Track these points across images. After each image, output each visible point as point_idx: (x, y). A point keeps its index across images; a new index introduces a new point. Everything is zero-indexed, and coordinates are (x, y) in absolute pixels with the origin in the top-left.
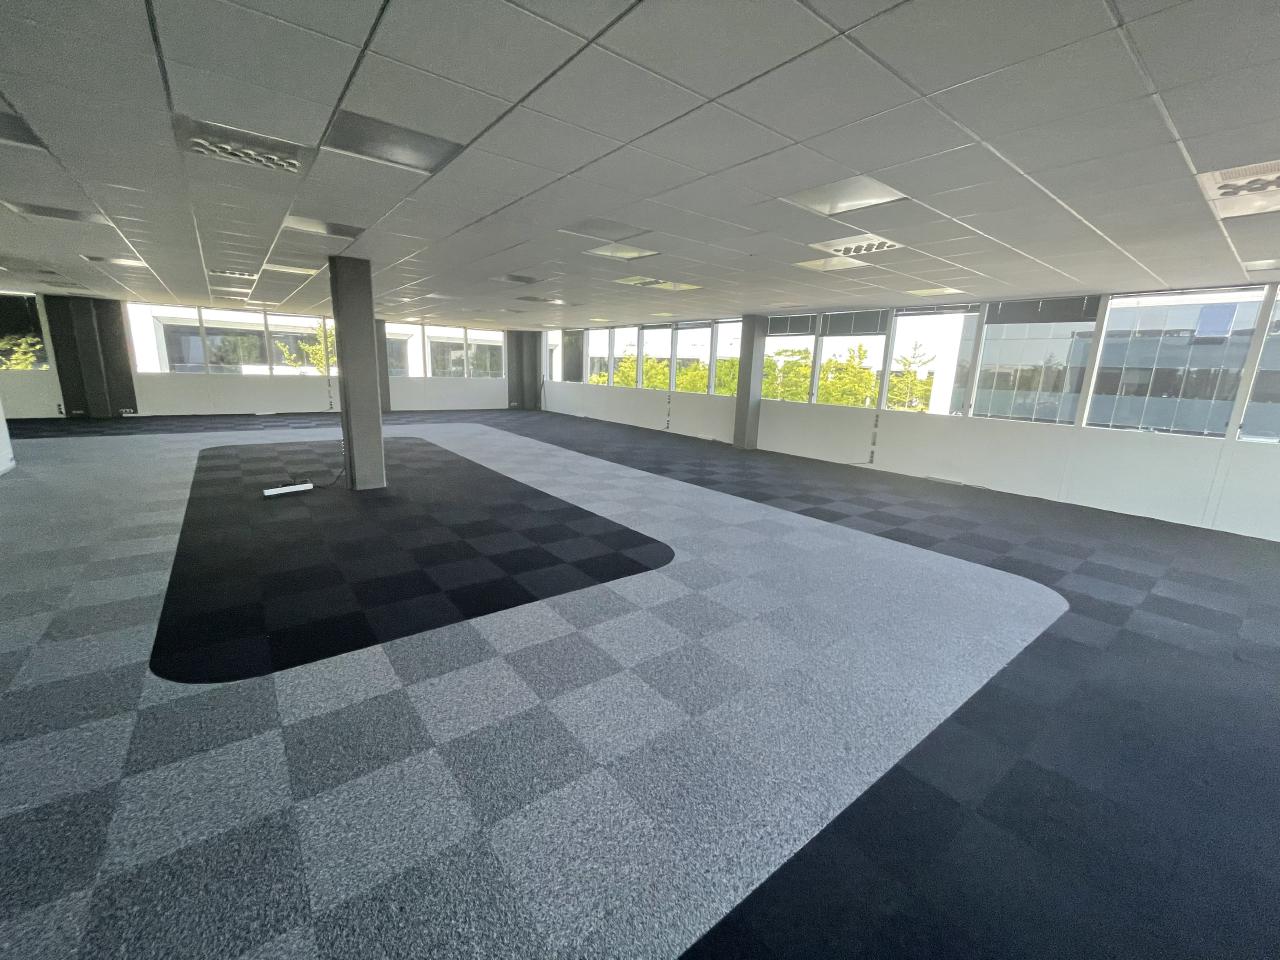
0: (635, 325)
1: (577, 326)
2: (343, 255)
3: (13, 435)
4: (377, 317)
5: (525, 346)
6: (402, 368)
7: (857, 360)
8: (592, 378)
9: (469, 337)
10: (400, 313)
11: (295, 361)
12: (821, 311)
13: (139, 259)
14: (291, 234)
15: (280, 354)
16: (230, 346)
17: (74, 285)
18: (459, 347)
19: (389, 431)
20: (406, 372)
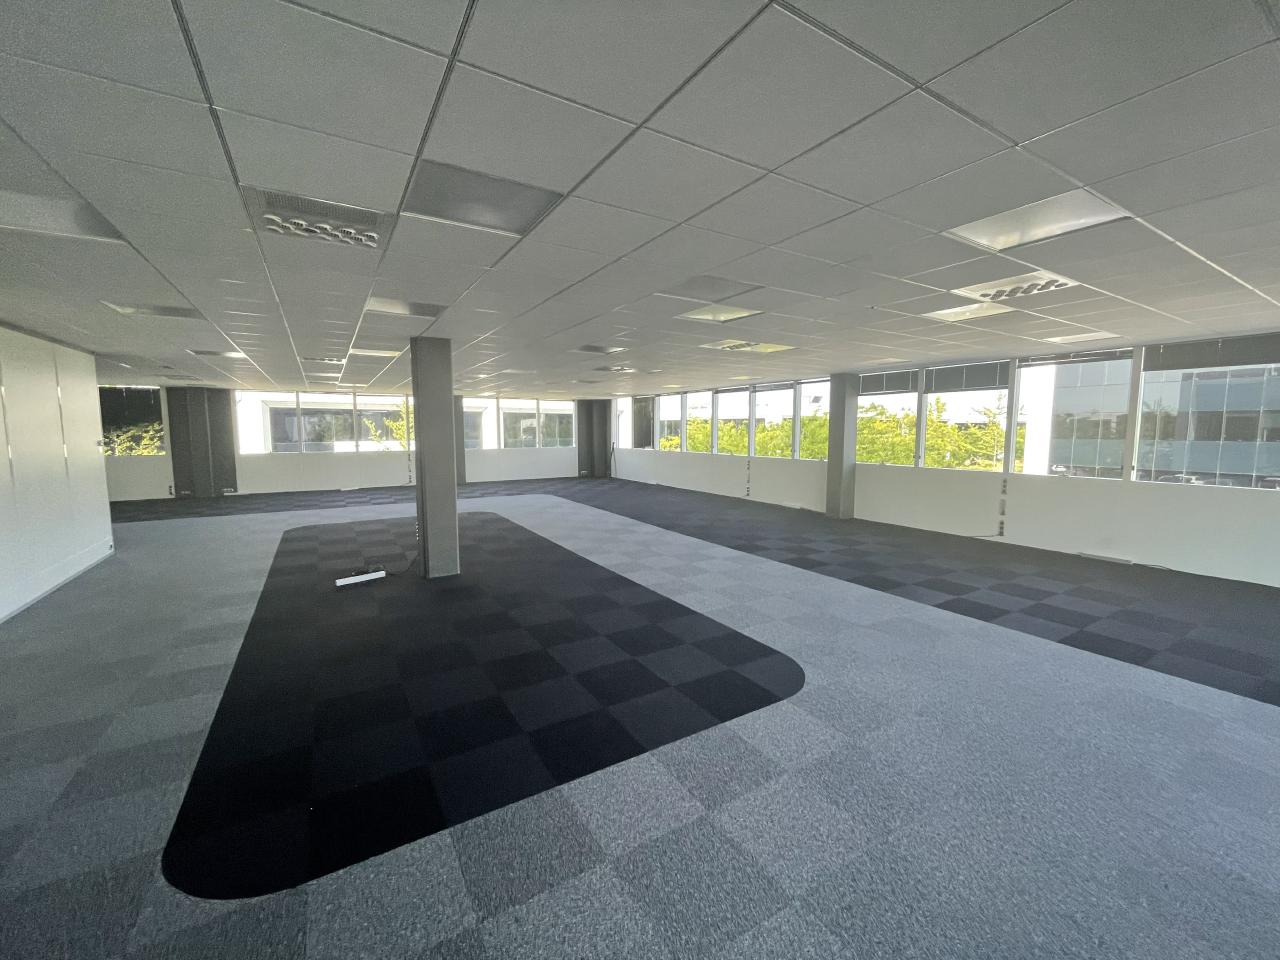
0: (709, 390)
1: (650, 393)
2: (424, 335)
3: (115, 519)
4: (456, 393)
5: (595, 415)
6: (477, 438)
7: (935, 413)
8: (663, 443)
9: (541, 407)
10: (476, 388)
11: (381, 436)
12: (923, 366)
13: (238, 351)
14: (373, 316)
15: (368, 430)
16: (325, 426)
17: (188, 378)
18: (531, 416)
19: (464, 506)
20: (479, 444)
